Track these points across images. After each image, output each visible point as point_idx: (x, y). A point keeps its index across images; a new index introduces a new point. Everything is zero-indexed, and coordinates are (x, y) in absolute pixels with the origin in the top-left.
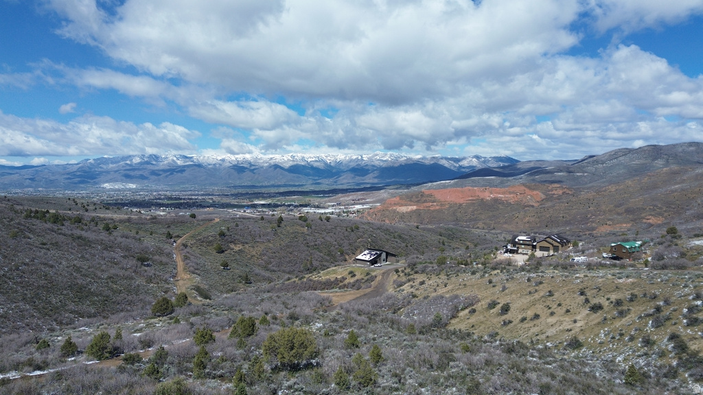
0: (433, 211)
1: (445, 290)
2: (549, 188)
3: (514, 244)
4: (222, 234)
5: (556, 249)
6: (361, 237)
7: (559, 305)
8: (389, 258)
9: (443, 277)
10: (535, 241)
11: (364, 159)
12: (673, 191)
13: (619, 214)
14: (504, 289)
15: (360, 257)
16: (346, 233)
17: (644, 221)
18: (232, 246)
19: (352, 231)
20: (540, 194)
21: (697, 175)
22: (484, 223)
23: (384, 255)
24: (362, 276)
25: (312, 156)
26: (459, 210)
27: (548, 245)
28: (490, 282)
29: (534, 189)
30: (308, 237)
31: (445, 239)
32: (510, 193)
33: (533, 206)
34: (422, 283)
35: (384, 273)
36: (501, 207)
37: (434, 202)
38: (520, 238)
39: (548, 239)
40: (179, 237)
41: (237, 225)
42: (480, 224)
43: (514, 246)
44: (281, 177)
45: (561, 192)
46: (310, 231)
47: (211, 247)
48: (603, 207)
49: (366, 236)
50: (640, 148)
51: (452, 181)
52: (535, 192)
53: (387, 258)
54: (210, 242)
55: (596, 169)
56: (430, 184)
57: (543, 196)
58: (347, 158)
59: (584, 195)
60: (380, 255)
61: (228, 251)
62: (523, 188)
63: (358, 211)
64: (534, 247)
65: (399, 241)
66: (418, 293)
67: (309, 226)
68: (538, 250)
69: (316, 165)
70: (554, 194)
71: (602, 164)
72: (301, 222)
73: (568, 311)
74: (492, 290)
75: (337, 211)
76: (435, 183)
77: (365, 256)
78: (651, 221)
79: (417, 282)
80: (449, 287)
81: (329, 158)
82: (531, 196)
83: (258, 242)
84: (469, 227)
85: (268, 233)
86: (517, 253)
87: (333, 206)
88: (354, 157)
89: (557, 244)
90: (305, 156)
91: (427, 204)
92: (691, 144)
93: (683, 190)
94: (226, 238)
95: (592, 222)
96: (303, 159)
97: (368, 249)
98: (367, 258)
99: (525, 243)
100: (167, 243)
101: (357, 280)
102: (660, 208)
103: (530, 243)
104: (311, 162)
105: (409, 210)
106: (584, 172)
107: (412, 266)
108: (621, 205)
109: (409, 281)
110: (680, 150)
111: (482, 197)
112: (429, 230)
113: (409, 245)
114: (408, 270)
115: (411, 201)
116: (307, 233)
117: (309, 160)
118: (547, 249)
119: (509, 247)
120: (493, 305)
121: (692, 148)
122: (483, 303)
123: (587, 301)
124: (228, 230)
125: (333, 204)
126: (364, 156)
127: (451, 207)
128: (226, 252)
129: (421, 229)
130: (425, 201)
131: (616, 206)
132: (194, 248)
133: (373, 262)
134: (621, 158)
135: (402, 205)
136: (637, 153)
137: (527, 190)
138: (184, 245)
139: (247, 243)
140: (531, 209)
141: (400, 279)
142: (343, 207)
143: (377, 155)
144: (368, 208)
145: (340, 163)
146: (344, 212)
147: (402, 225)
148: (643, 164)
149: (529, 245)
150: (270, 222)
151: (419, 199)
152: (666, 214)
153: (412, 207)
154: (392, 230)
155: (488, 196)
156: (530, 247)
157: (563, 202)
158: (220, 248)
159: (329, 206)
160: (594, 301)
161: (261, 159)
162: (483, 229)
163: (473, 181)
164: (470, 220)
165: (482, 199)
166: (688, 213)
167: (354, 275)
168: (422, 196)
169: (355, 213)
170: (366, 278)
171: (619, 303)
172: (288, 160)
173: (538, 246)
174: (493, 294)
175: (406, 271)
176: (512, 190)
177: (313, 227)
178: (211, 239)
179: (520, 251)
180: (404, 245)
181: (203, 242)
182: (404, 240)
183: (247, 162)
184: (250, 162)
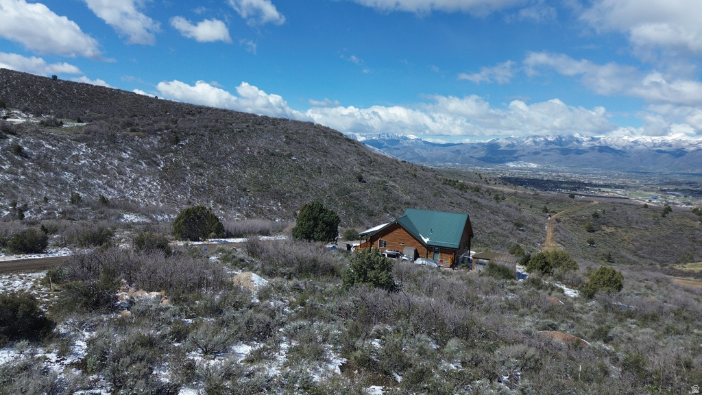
4: (596, 216)
18: (604, 227)
40: (554, 212)
41: (615, 210)
47: (582, 226)
54: (583, 221)
61: (599, 232)
72: (694, 215)
83: (633, 228)
94: (599, 220)
100: (542, 216)
124: (604, 213)
128: (596, 232)
132: (566, 224)
138: (557, 220)
158: (591, 228)
178: (584, 218)
181: (576, 220)
183: (665, 144)
184: (670, 146)
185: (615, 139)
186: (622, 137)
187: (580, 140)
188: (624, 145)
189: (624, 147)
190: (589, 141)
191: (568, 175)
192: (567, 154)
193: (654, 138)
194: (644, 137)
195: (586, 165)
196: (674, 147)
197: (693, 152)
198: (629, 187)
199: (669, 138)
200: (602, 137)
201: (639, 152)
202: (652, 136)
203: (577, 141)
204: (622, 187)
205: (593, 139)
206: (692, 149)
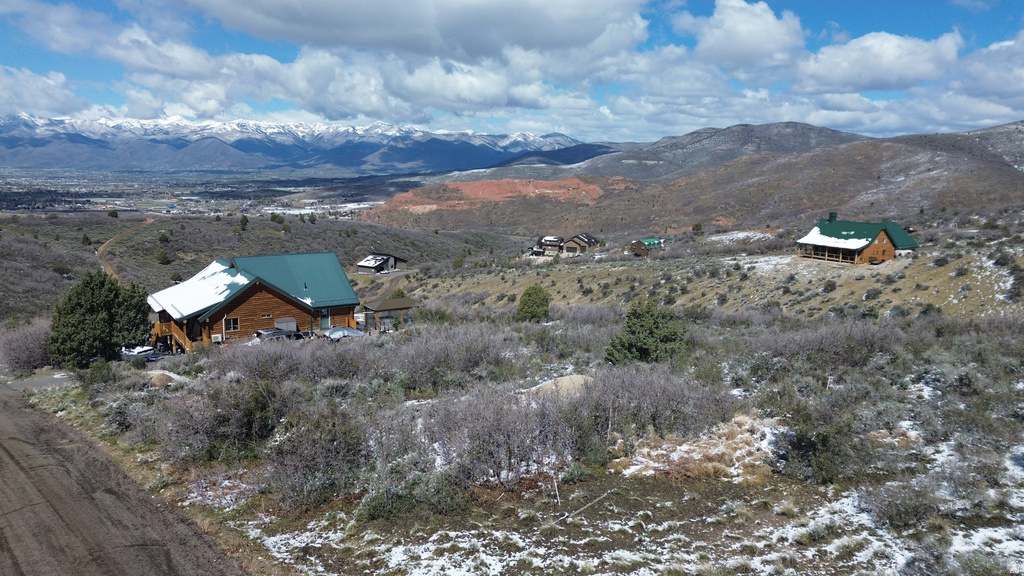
0: (461, 212)
1: (458, 290)
2: (610, 181)
3: (540, 245)
4: (164, 240)
5: (583, 249)
6: (361, 244)
7: (559, 292)
8: (398, 264)
9: (458, 279)
10: (562, 240)
11: (358, 132)
12: (749, 186)
13: (686, 214)
14: (514, 283)
15: (362, 263)
16: (340, 239)
17: (714, 222)
18: (181, 255)
19: (348, 236)
20: (597, 189)
21: (778, 166)
22: (526, 228)
23: (392, 261)
24: (366, 285)
25: (273, 124)
26: (495, 211)
27: (575, 245)
28: (503, 279)
29: (591, 183)
30: (287, 244)
31: (472, 247)
32: (560, 187)
33: (587, 205)
34: (436, 286)
35: (392, 280)
36: (548, 207)
37: (461, 199)
38: (547, 238)
39: (575, 239)
40: (99, 242)
41: (183, 228)
42: (521, 230)
43: (541, 248)
44: (222, 157)
45: (623, 187)
46: (289, 235)
47: (151, 257)
48: (670, 206)
49: (367, 242)
50: (728, 128)
51: (488, 171)
52: (592, 187)
53: (395, 264)
54: (148, 250)
55: (674, 155)
56: (456, 173)
57: (601, 192)
58: (331, 131)
59: (649, 191)
60: (387, 261)
61: (177, 262)
62: (577, 181)
63: (352, 213)
64: (561, 248)
65: (411, 249)
66: (430, 295)
67: (287, 230)
68: (565, 251)
69: (280, 139)
70: (615, 189)
71: (683, 148)
72: (275, 224)
73: (565, 297)
74: (503, 285)
75: (319, 212)
76: (464, 173)
77: (370, 262)
78: (721, 223)
79: (429, 287)
80: (463, 287)
81: (301, 129)
82: (586, 192)
83: (217, 250)
84: (506, 233)
85: (230, 239)
86: (543, 255)
87: (312, 204)
88: (342, 129)
89: (584, 244)
90: (261, 124)
91: (450, 202)
92: (788, 124)
93: (760, 184)
94: (170, 245)
95: (655, 225)
96: (258, 129)
97: (373, 254)
98: (372, 263)
99: (552, 244)
100: (86, 250)
101: (360, 289)
102: (733, 207)
103: (557, 244)
104: (271, 134)
105: (426, 210)
106: (659, 160)
107: (426, 271)
108: (690, 203)
109: (421, 285)
110: (775, 131)
111: (524, 193)
112: (452, 236)
113: (424, 254)
114: (421, 276)
115: (429, 197)
116: (284, 238)
117: (269, 131)
118: (573, 250)
119: (535, 249)
120: (501, 298)
121: (788, 130)
122: (493, 297)
123: (582, 287)
124: (172, 234)
125: (311, 201)
126: (357, 128)
127: (483, 207)
128: (173, 263)
129: (441, 234)
130: (449, 199)
131: (684, 205)
132: (125, 258)
133: (379, 269)
134: (705, 142)
135: (417, 204)
136: (724, 135)
137: (582, 184)
138: (110, 253)
139: (201, 251)
140: (585, 208)
141: (410, 285)
142: (328, 207)
143: (378, 127)
144: (366, 208)
145: (320, 138)
146: (330, 214)
147: (417, 230)
148: (730, 150)
149: (555, 246)
150: (230, 223)
151: (440, 195)
152: (739, 214)
153: (431, 206)
154: (402, 236)
155: (532, 191)
156: (557, 248)
157: (623, 200)
158: (165, 258)
159: (306, 205)
160: (586, 286)
161: (186, 127)
162: (525, 235)
163: (517, 171)
164: (509, 224)
165: (525, 196)
166: (763, 212)
167: (356, 284)
168: (444, 190)
169: (347, 215)
170: (370, 286)
171: (606, 286)
172: (234, 130)
173: (565, 248)
174: (504, 288)
175: (419, 277)
176: (562, 183)
177: (293, 231)
178: (149, 245)
179: (547, 253)
180: (418, 254)
181: (137, 249)
182: (418, 248)
183: (161, 131)
184: (167, 133)
185: (87, 123)
186: (96, 119)
187: (31, 123)
188: (102, 132)
189: (103, 135)
190: (46, 125)
191: (23, 181)
192: (13, 147)
193: (143, 122)
194: (129, 120)
195: (49, 165)
196: (172, 135)
197: (197, 141)
198: (128, 194)
199: (163, 123)
200: (67, 119)
201: (126, 143)
202: (141, 119)
203: (26, 124)
204: (119, 196)
205: (52, 123)
206: (195, 137)
